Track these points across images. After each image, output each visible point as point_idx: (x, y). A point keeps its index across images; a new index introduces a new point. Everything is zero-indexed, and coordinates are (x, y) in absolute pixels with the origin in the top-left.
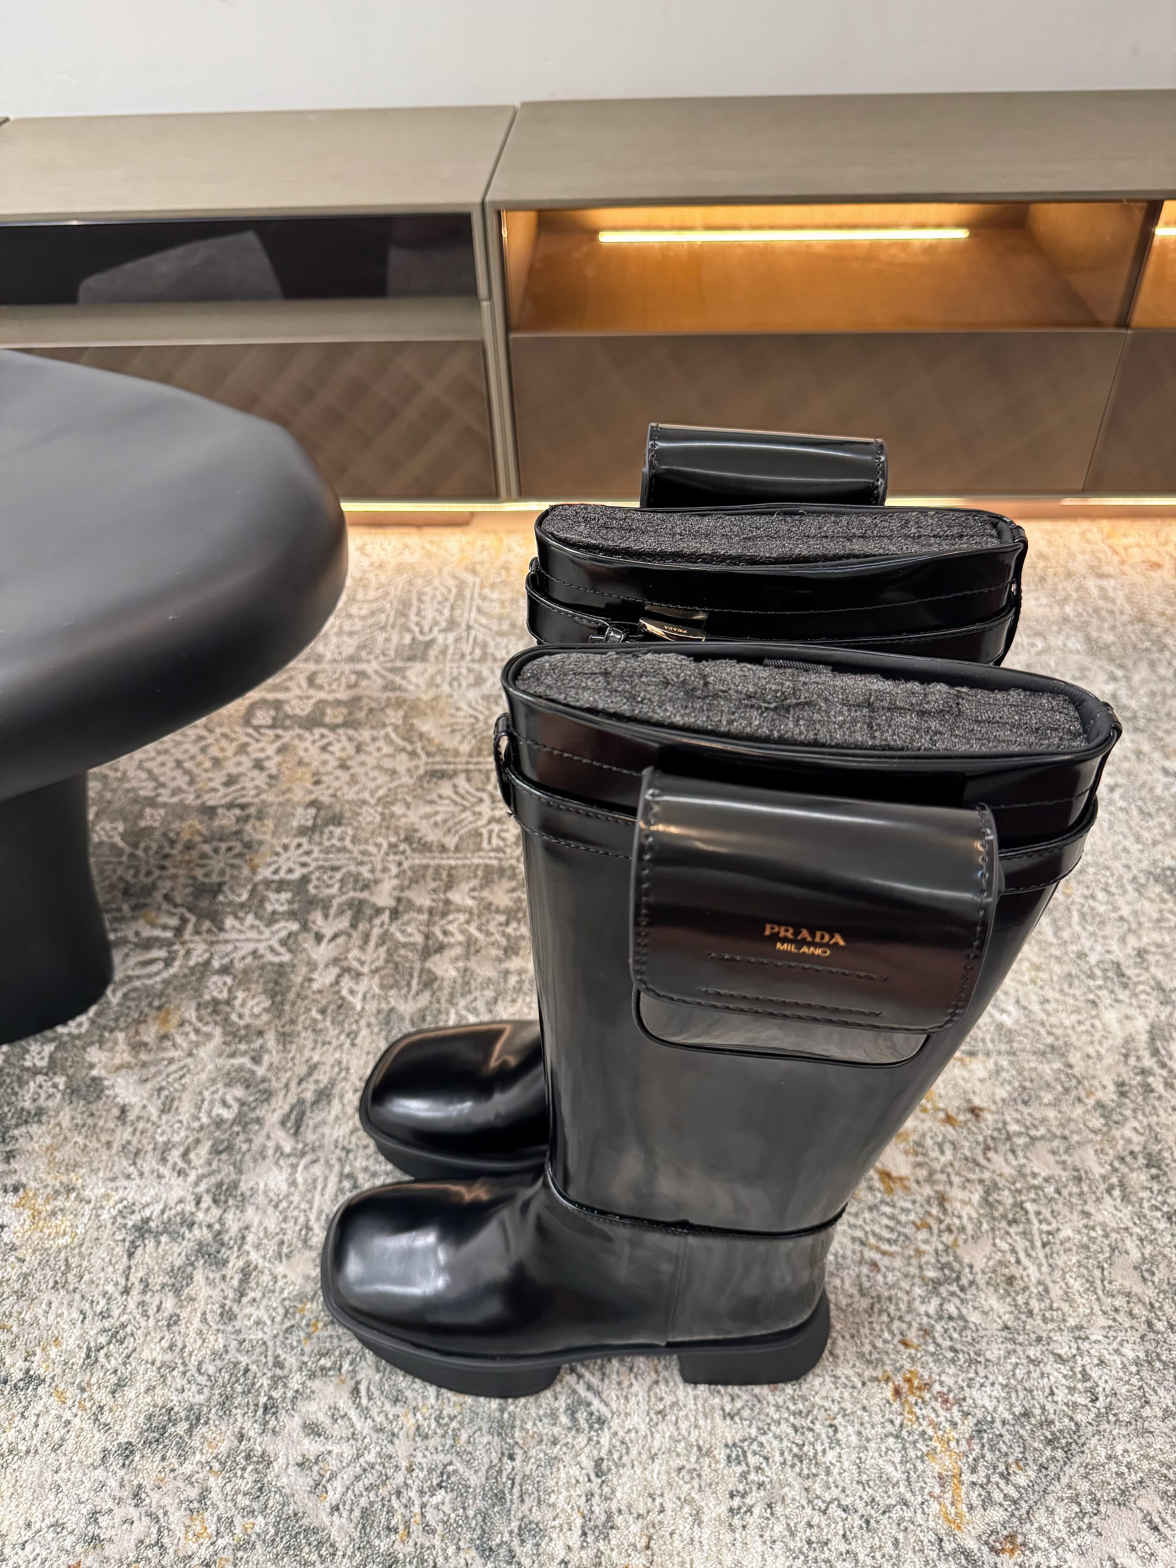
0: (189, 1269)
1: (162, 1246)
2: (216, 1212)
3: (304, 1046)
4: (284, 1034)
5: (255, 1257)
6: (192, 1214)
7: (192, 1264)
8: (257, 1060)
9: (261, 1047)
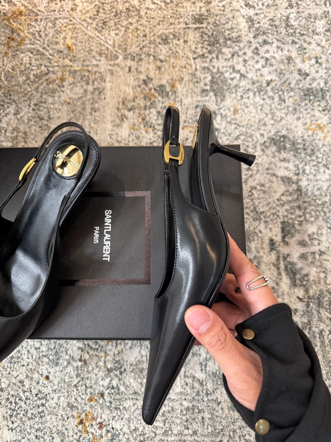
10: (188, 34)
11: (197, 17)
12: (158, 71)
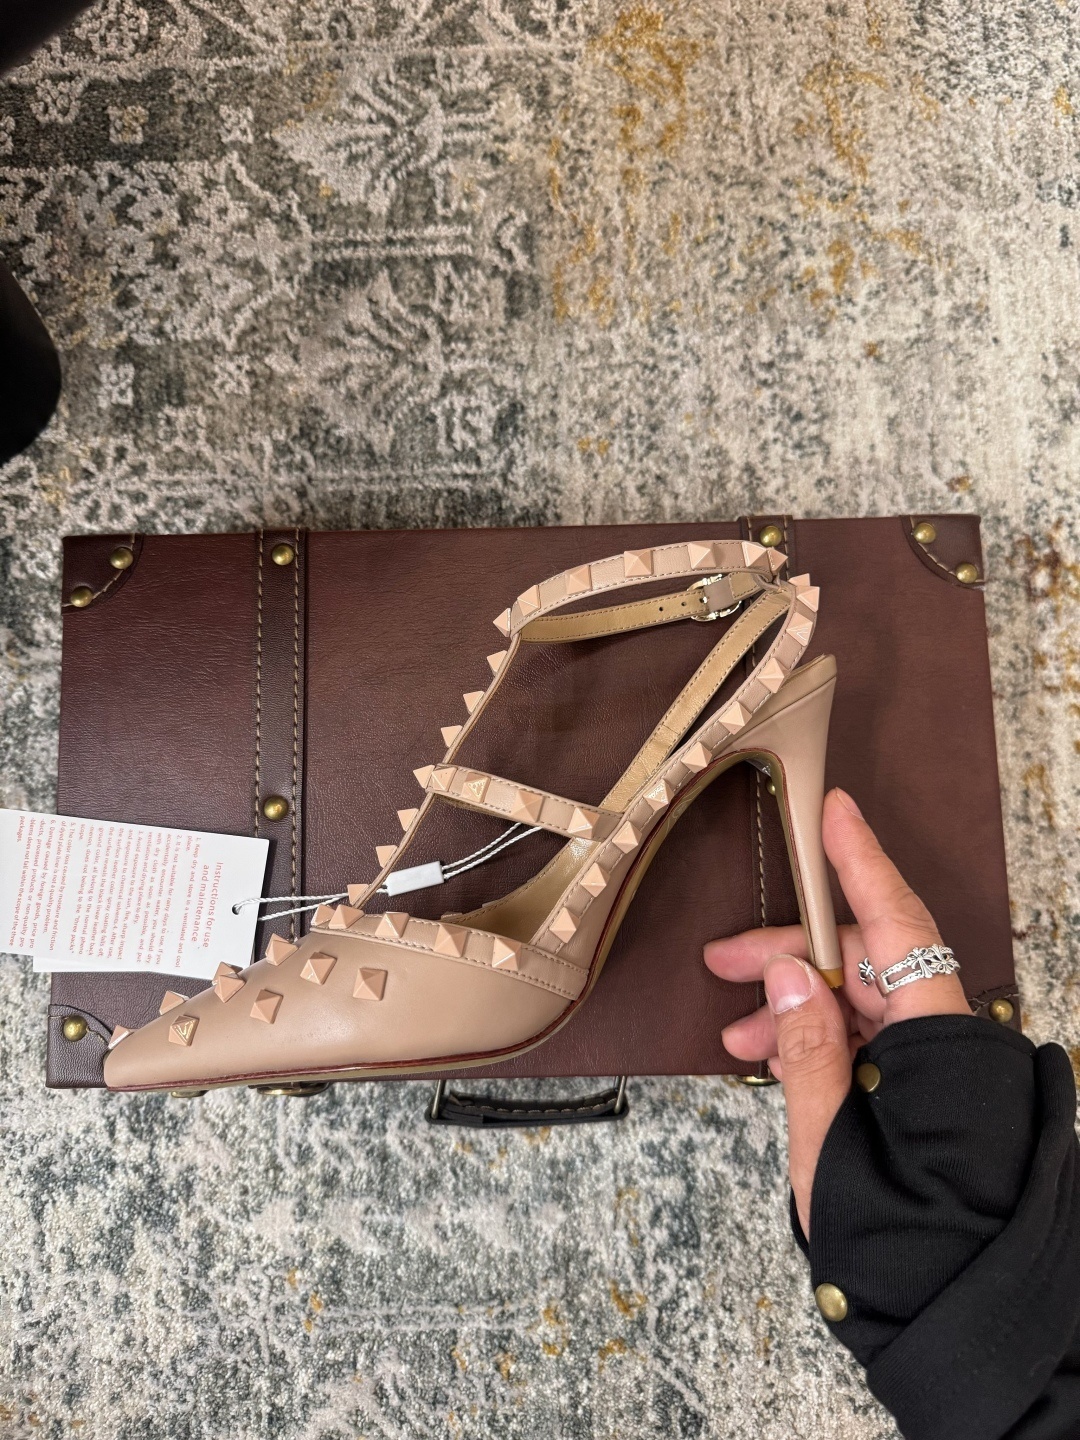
0: (126, 1232)
1: (79, 1197)
2: (140, 1150)
5: (211, 1213)
6: (108, 1149)
7: (125, 1224)
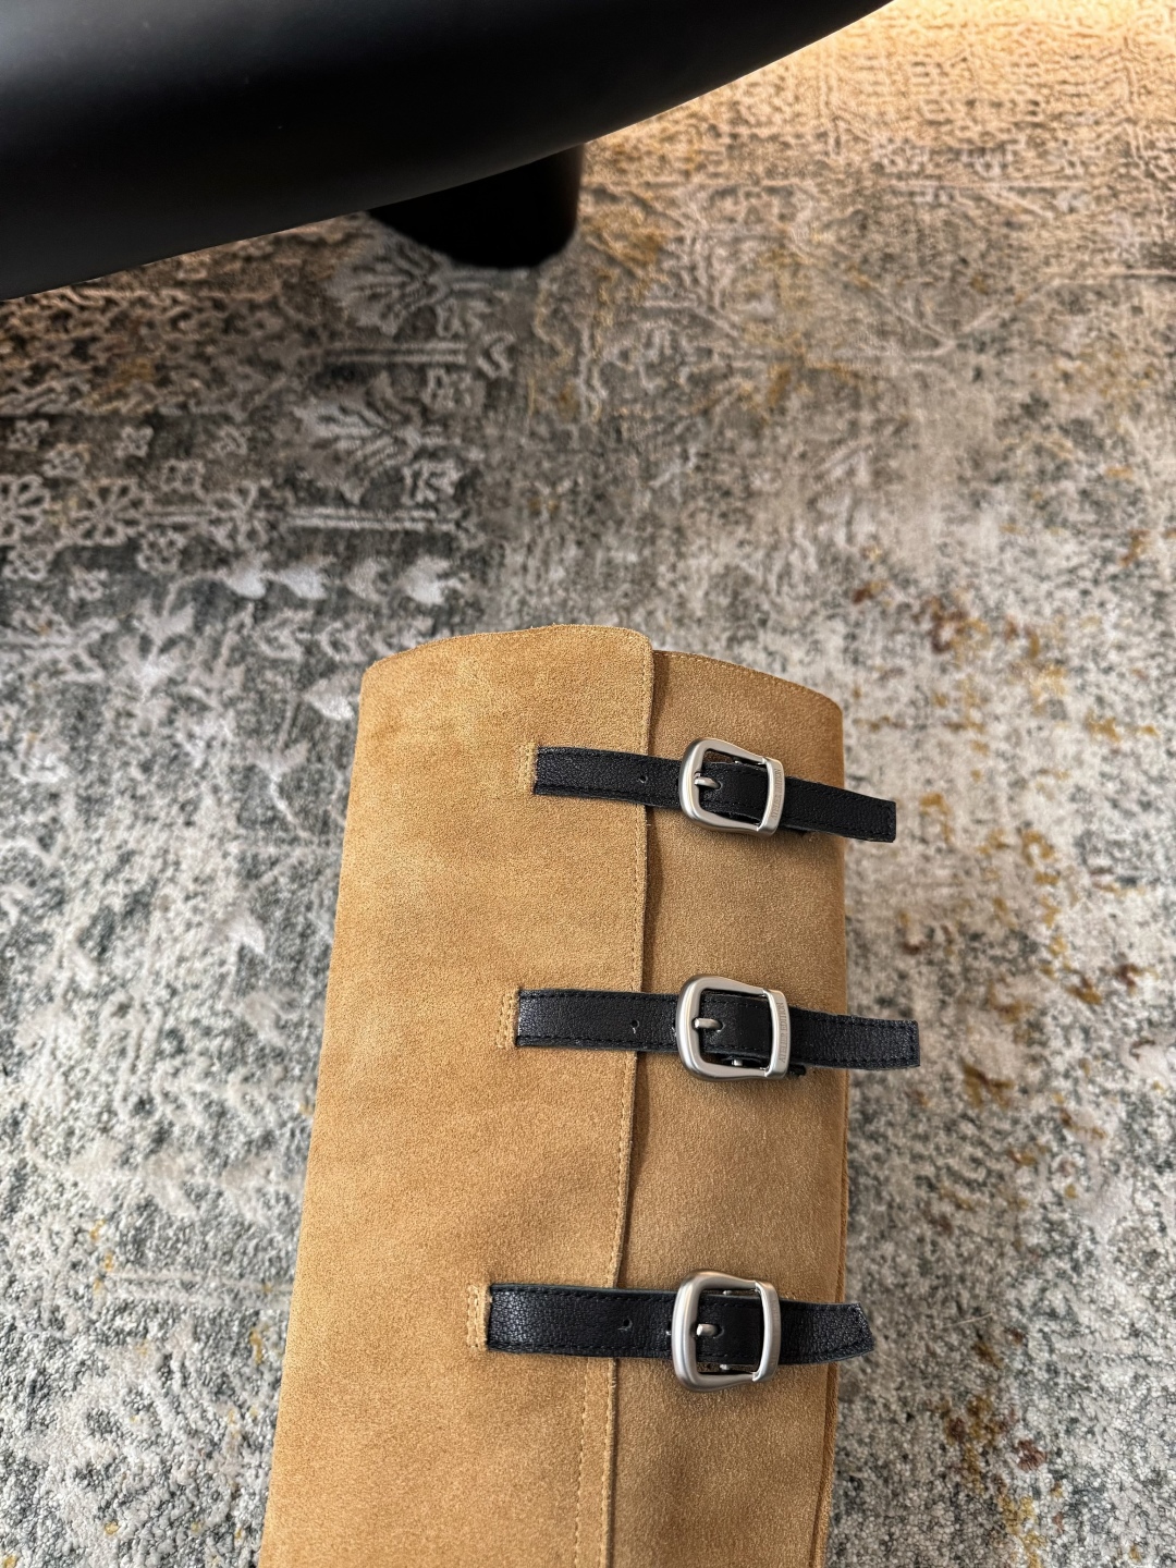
3: (118, 821)
4: (88, 799)
8: (45, 843)
9: (54, 820)
10: (1139, 293)
11: (1156, 250)
12: (1061, 385)
